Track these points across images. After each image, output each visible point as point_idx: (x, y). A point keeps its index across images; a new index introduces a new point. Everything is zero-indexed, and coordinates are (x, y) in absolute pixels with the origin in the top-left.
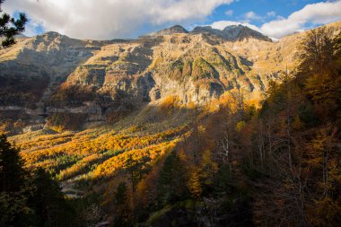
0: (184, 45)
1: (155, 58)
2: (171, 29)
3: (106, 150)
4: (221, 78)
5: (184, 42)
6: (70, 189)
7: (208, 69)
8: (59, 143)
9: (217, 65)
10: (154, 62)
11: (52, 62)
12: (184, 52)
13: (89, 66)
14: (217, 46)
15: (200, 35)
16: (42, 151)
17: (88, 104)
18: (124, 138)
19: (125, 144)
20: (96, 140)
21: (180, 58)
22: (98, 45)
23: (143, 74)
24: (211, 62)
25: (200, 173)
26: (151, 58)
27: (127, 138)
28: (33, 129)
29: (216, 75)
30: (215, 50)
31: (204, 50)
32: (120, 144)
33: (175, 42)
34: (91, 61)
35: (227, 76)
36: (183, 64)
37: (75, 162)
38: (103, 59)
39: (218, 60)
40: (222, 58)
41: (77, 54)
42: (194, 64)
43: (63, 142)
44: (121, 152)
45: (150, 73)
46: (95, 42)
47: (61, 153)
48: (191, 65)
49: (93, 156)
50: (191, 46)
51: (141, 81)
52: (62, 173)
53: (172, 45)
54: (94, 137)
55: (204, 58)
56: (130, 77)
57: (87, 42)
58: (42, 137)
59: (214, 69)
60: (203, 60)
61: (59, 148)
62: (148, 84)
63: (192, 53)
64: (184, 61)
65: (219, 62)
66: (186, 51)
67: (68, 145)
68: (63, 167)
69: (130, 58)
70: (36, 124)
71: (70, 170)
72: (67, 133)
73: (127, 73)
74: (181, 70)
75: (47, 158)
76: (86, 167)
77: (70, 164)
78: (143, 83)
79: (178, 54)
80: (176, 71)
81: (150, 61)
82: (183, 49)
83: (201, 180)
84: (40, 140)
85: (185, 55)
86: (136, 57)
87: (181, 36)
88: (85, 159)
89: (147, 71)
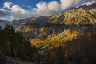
0: (75, 13)
1: (65, 18)
2: (70, 9)
3: (51, 44)
4: (91, 22)
5: (75, 12)
7: (85, 19)
8: (41, 41)
9: (89, 17)
11: (40, 22)
12: (75, 15)
13: (48, 22)
14: (89, 11)
15: (81, 8)
16: (38, 43)
17: (48, 32)
18: (56, 41)
19: (56, 43)
20: (49, 41)
21: (74, 17)
22: (50, 17)
24: (86, 17)
26: (64, 18)
27: (57, 41)
30: (88, 12)
31: (83, 13)
32: (55, 43)
33: (72, 12)
35: (94, 21)
36: (75, 19)
37: (44, 46)
38: (51, 20)
39: (89, 15)
40: (92, 14)
41: (45, 20)
42: (79, 18)
43: (42, 41)
44: (55, 45)
45: (64, 23)
47: (42, 44)
48: (78, 19)
49: (48, 45)
50: (78, 12)
52: (41, 48)
53: (71, 13)
54: (49, 40)
57: (48, 17)
58: (38, 39)
59: (87, 19)
60: (82, 17)
61: (41, 42)
63: (78, 15)
64: (75, 18)
65: (90, 16)
66: (76, 14)
68: (42, 47)
69: (58, 19)
70: (37, 36)
71: (43, 48)
72: (43, 39)
74: (74, 21)
76: (47, 48)
77: (43, 46)
78: (62, 26)
79: (73, 16)
80: (72, 21)
82: (75, 14)
85: (75, 16)
86: (60, 19)
87: (74, 10)
88: (46, 46)
89: (63, 22)
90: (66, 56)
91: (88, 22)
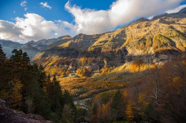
0: (146, 28)
1: (128, 38)
2: (137, 21)
3: (100, 88)
4: (177, 46)
5: (146, 26)
6: (83, 104)
7: (166, 41)
8: (81, 82)
9: (173, 37)
10: (127, 41)
11: (80, 46)
12: (147, 33)
13: (94, 46)
15: (158, 20)
16: (74, 85)
17: (93, 64)
18: (110, 83)
19: (110, 86)
20: (96, 82)
21: (144, 37)
22: (98, 36)
23: (121, 48)
24: (168, 36)
26: (125, 38)
28: (72, 75)
29: (173, 44)
30: (172, 28)
31: (162, 29)
32: (107, 86)
33: (140, 28)
34: (95, 44)
35: (184, 44)
36: (146, 40)
37: (86, 92)
38: (101, 42)
39: (174, 33)
40: (178, 32)
41: (89, 41)
42: (154, 39)
44: (108, 90)
45: (125, 47)
46: (97, 35)
47: (81, 87)
48: (152, 40)
49: (94, 90)
50: (152, 28)
51: (120, 51)
52: (81, 96)
53: (138, 30)
55: (162, 34)
56: (114, 50)
57: (94, 36)
58: (75, 78)
60: (161, 36)
61: (80, 84)
63: (153, 33)
64: (147, 38)
65: (175, 35)
66: (148, 31)
67: (84, 83)
68: (81, 93)
69: (114, 40)
70: (72, 73)
71: (84, 95)
72: (84, 77)
73: (112, 48)
74: (145, 44)
75: (76, 88)
76: (91, 95)
77: (84, 92)
78: (121, 53)
79: (142, 34)
80: (141, 44)
81: (125, 41)
82: (146, 31)
84: (74, 80)
85: (147, 35)
86: (117, 39)
87: (144, 24)
88: (90, 91)
89: (123, 46)
90: (129, 112)
91: (172, 46)
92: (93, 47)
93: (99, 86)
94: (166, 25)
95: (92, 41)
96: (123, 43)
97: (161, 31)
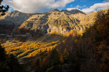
0: (58, 15)
1: (49, 19)
2: (54, 10)
4: (70, 26)
5: (58, 14)
6: (21, 61)
7: (66, 23)
8: (18, 46)
9: (69, 21)
10: (49, 21)
11: (16, 20)
12: (58, 18)
14: (69, 16)
15: (64, 12)
16: (12, 49)
17: (27, 34)
19: (39, 46)
22: (31, 15)
23: (45, 24)
24: (67, 21)
25: (63, 56)
27: (40, 44)
28: (9, 42)
29: (69, 25)
32: (37, 46)
34: (29, 20)
35: (72, 25)
37: (23, 52)
38: (32, 19)
40: (70, 19)
41: (24, 18)
43: (19, 46)
44: (38, 49)
45: (47, 24)
46: (30, 14)
47: (18, 49)
48: (61, 22)
49: (29, 50)
50: (61, 15)
51: (44, 26)
52: (19, 56)
53: (54, 15)
54: (29, 44)
56: (41, 25)
57: (27, 14)
58: (12, 44)
59: (68, 23)
60: (64, 20)
61: (18, 48)
62: (47, 27)
63: (61, 18)
64: (59, 20)
66: (59, 17)
67: (21, 47)
68: (19, 54)
69: (41, 19)
70: (10, 40)
71: (21, 55)
72: (20, 43)
73: (40, 24)
74: (57, 23)
75: (14, 51)
76: (27, 54)
77: (21, 53)
78: (45, 27)
79: (56, 18)
81: (48, 20)
82: (58, 16)
83: (64, 58)
84: (12, 45)
86: (43, 19)
87: (57, 12)
88: (26, 51)
89: (46, 23)
91: (68, 25)
92: (27, 22)
93: (32, 47)
94: (67, 15)
95: (26, 18)
96: (46, 22)
97: (65, 18)
